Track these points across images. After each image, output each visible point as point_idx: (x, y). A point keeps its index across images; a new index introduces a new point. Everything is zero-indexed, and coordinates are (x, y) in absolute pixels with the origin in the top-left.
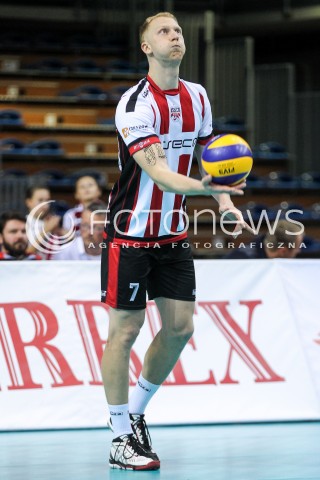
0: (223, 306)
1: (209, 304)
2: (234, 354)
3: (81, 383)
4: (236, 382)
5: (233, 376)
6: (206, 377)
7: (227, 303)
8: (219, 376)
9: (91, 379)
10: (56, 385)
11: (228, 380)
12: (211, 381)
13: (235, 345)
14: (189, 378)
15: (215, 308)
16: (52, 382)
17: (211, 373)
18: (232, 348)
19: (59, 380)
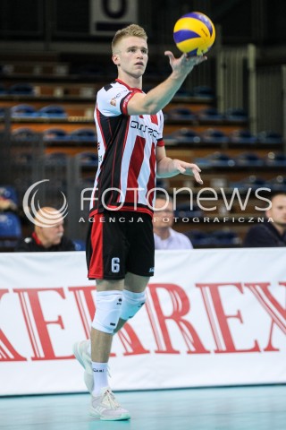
0: (265, 287)
1: (254, 285)
2: (275, 327)
3: (148, 352)
4: (277, 350)
5: (275, 345)
6: (252, 346)
7: (268, 284)
8: (263, 345)
9: (156, 348)
10: (127, 354)
11: (270, 348)
12: (256, 349)
13: (275, 319)
14: (238, 347)
15: (258, 288)
16: (124, 351)
17: (256, 342)
18: (273, 321)
19: (130, 350)
